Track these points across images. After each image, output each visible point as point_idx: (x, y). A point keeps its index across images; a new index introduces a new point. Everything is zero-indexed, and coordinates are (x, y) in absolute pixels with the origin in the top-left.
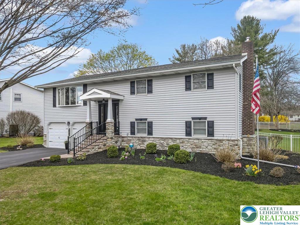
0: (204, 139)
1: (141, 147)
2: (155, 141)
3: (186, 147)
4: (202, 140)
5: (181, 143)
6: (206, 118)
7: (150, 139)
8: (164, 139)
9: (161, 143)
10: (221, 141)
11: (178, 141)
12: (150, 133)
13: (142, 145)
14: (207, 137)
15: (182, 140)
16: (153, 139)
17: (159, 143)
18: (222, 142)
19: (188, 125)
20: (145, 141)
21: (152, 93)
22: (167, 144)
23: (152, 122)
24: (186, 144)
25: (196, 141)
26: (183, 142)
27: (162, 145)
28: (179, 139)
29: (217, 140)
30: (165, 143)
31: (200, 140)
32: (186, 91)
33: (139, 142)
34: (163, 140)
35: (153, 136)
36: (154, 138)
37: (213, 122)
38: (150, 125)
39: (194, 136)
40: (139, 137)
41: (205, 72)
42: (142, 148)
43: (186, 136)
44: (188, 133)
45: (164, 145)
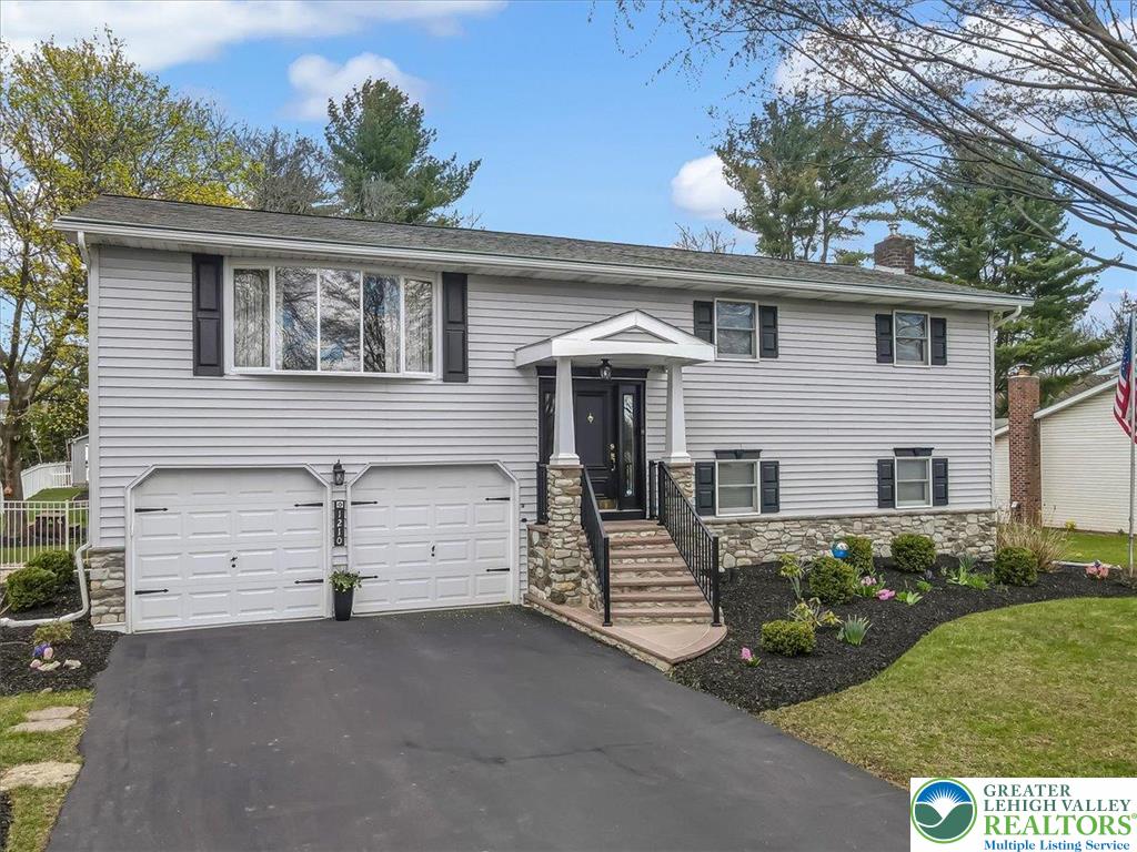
0: (927, 514)
1: (737, 558)
2: (787, 531)
3: (881, 541)
4: (923, 518)
5: (866, 530)
6: (928, 451)
7: (772, 526)
8: (815, 521)
9: (809, 538)
10: (961, 515)
11: (857, 525)
12: (771, 503)
13: (742, 552)
14: (931, 506)
15: (870, 520)
16: (781, 525)
17: (800, 539)
18: (965, 520)
19: (885, 471)
20: (751, 535)
21: (776, 357)
22: (826, 540)
23: (776, 465)
24: (882, 533)
25: (905, 522)
26: (871, 529)
27: (810, 543)
28: (861, 517)
29: (954, 514)
30: (819, 535)
31: (916, 518)
32: (878, 362)
33: (733, 541)
34: (812, 527)
35: (781, 515)
36: (784, 520)
37: (945, 462)
38: (771, 473)
39: (902, 506)
40: (728, 524)
41: (925, 313)
42: (740, 562)
43: (880, 506)
44: (886, 499)
45: (819, 542)
